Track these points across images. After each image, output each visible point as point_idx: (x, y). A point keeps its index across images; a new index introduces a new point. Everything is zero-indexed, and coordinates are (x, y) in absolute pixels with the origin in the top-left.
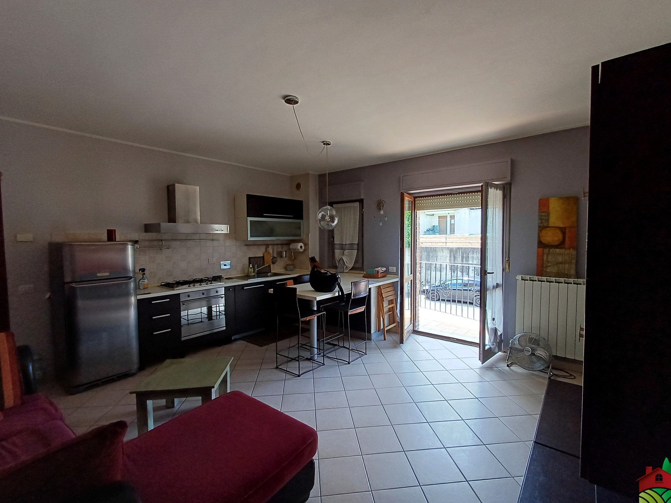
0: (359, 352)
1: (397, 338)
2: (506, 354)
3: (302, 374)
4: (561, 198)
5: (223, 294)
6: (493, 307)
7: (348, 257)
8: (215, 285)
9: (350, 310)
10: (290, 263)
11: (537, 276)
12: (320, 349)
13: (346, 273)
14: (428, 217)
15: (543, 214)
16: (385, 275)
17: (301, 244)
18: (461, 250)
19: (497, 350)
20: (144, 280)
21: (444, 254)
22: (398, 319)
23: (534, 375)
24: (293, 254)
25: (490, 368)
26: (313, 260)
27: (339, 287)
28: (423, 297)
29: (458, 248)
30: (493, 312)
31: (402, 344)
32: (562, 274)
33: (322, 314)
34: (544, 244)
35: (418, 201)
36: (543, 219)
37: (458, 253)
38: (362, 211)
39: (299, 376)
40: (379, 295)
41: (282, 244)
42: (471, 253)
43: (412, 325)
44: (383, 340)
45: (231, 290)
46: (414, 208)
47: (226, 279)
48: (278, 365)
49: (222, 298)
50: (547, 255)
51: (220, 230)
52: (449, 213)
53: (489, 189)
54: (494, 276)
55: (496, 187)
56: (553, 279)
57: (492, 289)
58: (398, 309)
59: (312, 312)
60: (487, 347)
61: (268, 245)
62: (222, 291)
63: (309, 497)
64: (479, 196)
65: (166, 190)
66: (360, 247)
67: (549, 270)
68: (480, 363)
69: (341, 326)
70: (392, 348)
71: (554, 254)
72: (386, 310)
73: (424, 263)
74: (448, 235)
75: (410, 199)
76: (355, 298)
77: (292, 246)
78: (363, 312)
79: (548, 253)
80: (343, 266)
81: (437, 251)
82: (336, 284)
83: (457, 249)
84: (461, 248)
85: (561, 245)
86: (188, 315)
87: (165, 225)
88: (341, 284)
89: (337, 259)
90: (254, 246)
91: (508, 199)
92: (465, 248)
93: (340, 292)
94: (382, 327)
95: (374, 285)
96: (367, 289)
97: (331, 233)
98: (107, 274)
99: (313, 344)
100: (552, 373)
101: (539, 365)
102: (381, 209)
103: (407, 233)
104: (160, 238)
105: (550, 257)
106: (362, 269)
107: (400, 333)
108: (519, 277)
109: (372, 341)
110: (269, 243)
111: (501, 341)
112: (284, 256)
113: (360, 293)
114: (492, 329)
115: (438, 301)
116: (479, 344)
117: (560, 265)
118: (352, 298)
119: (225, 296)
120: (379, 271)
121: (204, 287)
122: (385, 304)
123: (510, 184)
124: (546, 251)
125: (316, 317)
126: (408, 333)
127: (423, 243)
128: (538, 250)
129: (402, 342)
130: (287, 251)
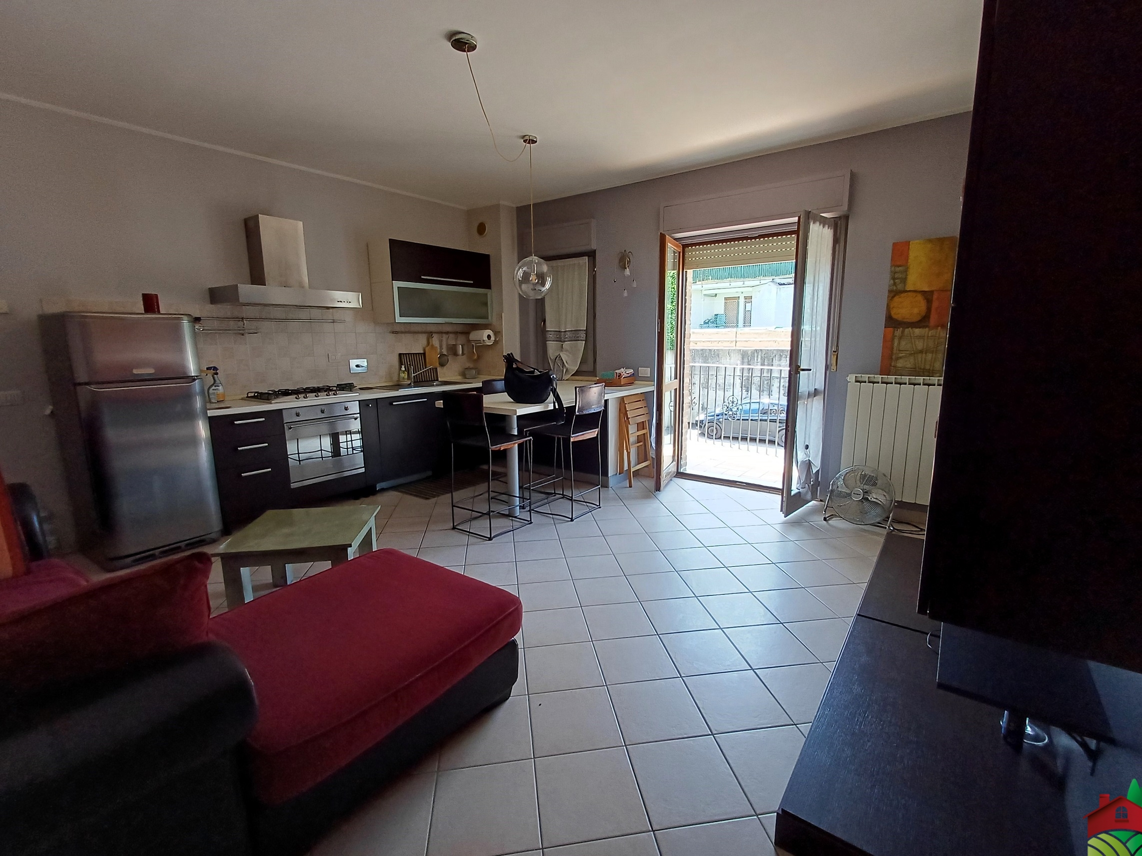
0: (588, 504)
1: (651, 483)
2: (824, 503)
3: (494, 537)
4: (930, 241)
5: (358, 413)
6: (808, 426)
7: (570, 353)
8: (343, 396)
9: (573, 434)
10: (471, 366)
11: (880, 375)
12: (523, 498)
13: (566, 380)
14: (707, 298)
15: (898, 269)
16: (633, 380)
17: (489, 332)
18: (760, 353)
19: (809, 496)
20: (216, 388)
21: (732, 361)
22: (652, 454)
23: (865, 531)
24: (474, 350)
25: (797, 523)
26: (510, 359)
27: (554, 396)
28: (695, 432)
29: (756, 350)
30: (807, 436)
31: (659, 491)
32: (920, 370)
33: (526, 441)
34: (896, 320)
35: (689, 252)
36: (897, 279)
37: (756, 359)
38: (594, 271)
39: (490, 539)
40: (622, 415)
41: (456, 333)
42: (777, 358)
43: (675, 463)
44: (628, 487)
45: (370, 405)
46: (682, 263)
47: (361, 389)
48: (455, 524)
49: (356, 419)
50: (900, 338)
51: (346, 302)
52: (742, 293)
53: (812, 224)
54: (811, 375)
55: (824, 222)
56: (906, 379)
57: (807, 396)
58: (653, 436)
59: (510, 438)
60: (793, 493)
61: (431, 332)
62: (355, 408)
63: (510, 696)
64: (792, 241)
65: (243, 225)
66: (591, 335)
67: (900, 364)
68: (781, 517)
69: (559, 466)
70: (643, 498)
71: (911, 336)
72: (633, 439)
73: (698, 366)
74: (741, 330)
75: (675, 248)
76: (581, 413)
77: (474, 335)
78: (595, 438)
79: (901, 336)
80: (561, 368)
81: (720, 356)
82: (550, 389)
83: (754, 353)
84: (761, 350)
85: (923, 322)
86: (298, 453)
87: (247, 291)
88: (557, 390)
89: (550, 358)
90: (407, 335)
91: (841, 245)
92: (768, 350)
93: (556, 404)
94: (626, 467)
95: (613, 395)
96: (601, 400)
97: (540, 304)
98: (151, 371)
99: (514, 491)
100: (893, 527)
101: (875, 515)
102: (627, 266)
103: (670, 326)
104: (240, 316)
105: (903, 343)
106: (593, 373)
107: (655, 477)
108: (851, 378)
109: (610, 488)
110: (433, 329)
111: (817, 483)
112: (461, 353)
113: (589, 405)
114: (803, 462)
115: (718, 439)
116: (782, 490)
117: (920, 356)
118: (577, 413)
119: (360, 415)
120: (622, 374)
121: (323, 399)
122: (632, 429)
123: (846, 218)
124: (898, 332)
125: (517, 445)
126: (669, 475)
127: (698, 343)
128: (885, 331)
129: (658, 488)
130: (464, 345)
